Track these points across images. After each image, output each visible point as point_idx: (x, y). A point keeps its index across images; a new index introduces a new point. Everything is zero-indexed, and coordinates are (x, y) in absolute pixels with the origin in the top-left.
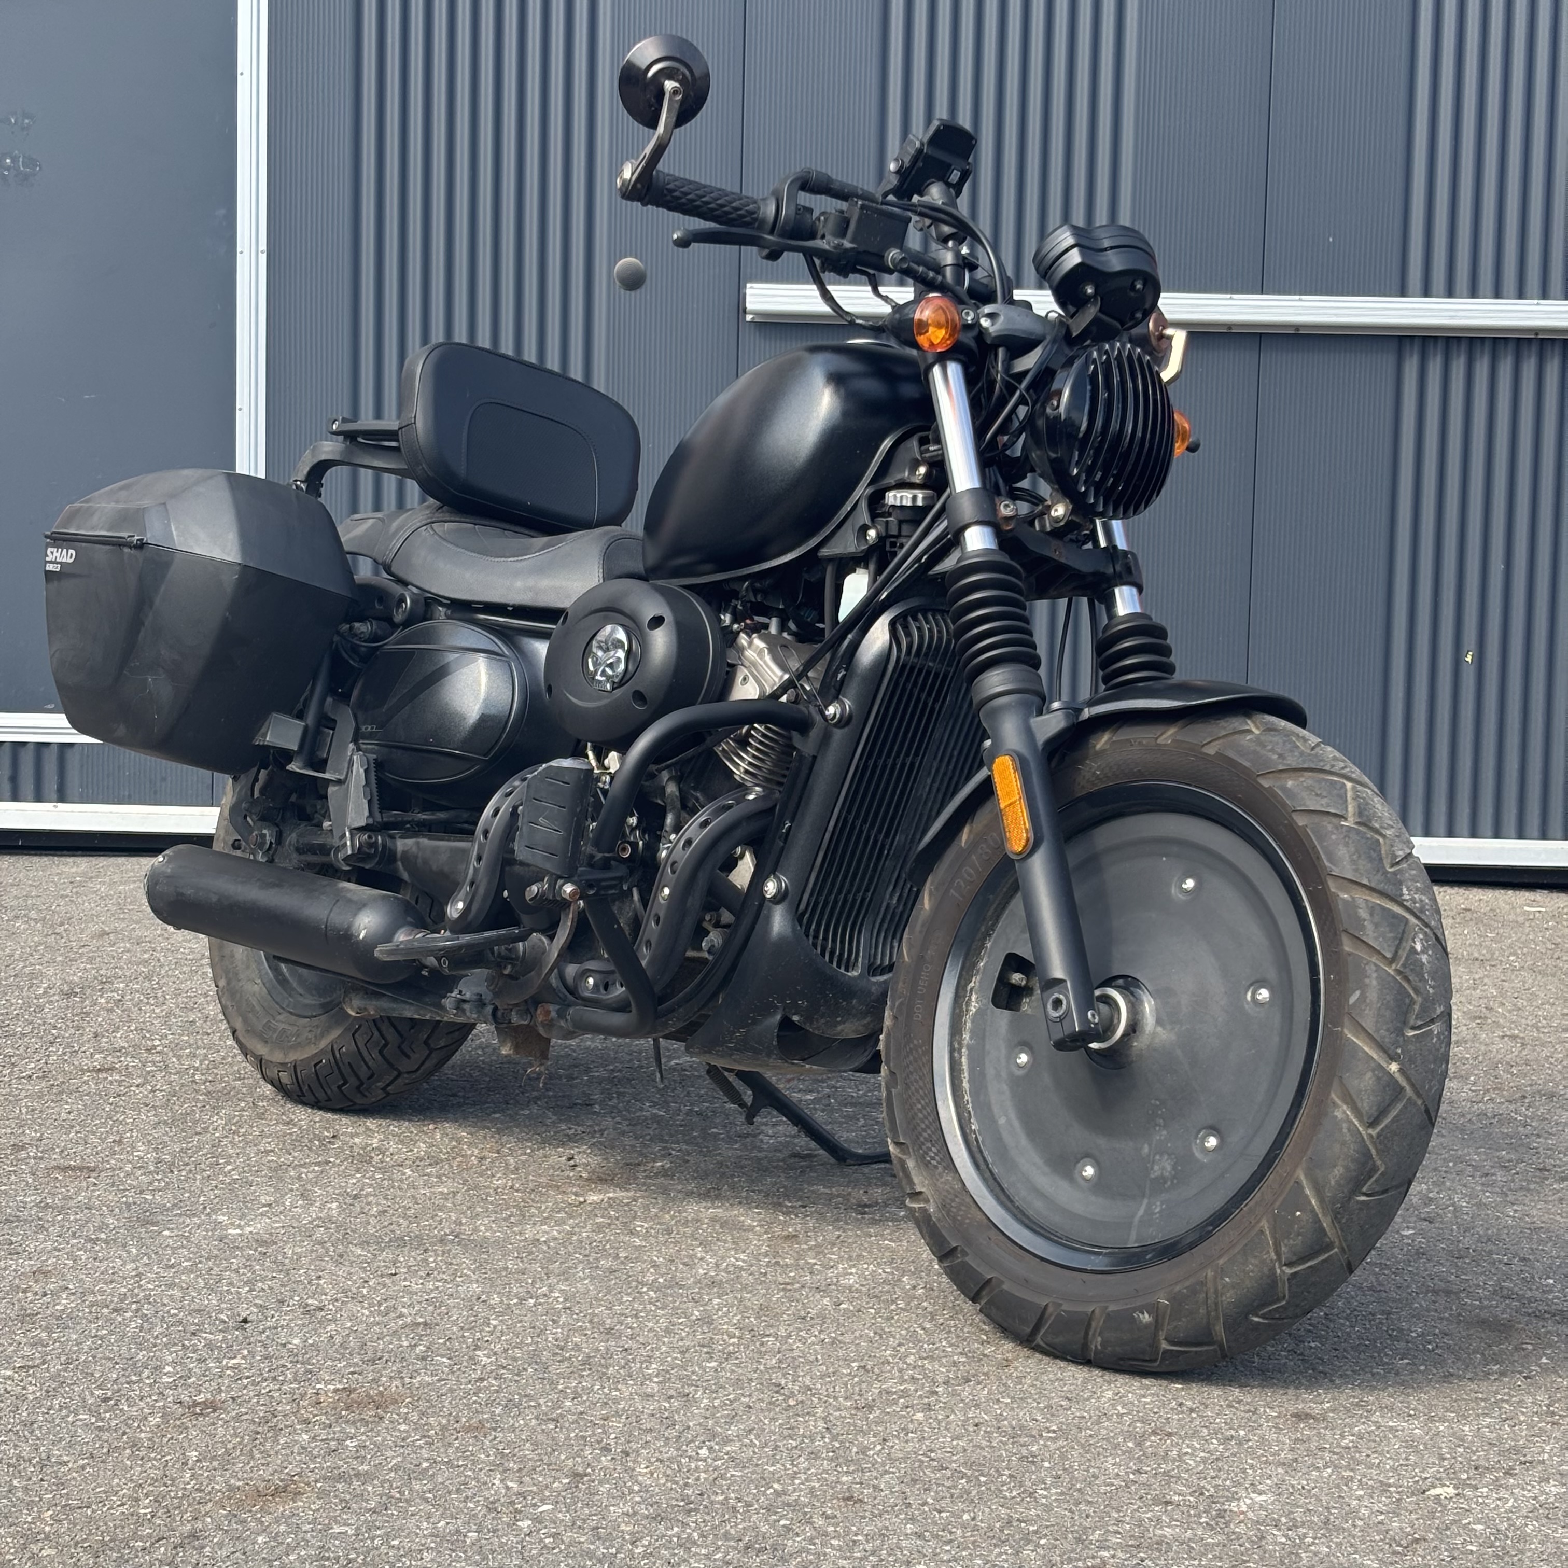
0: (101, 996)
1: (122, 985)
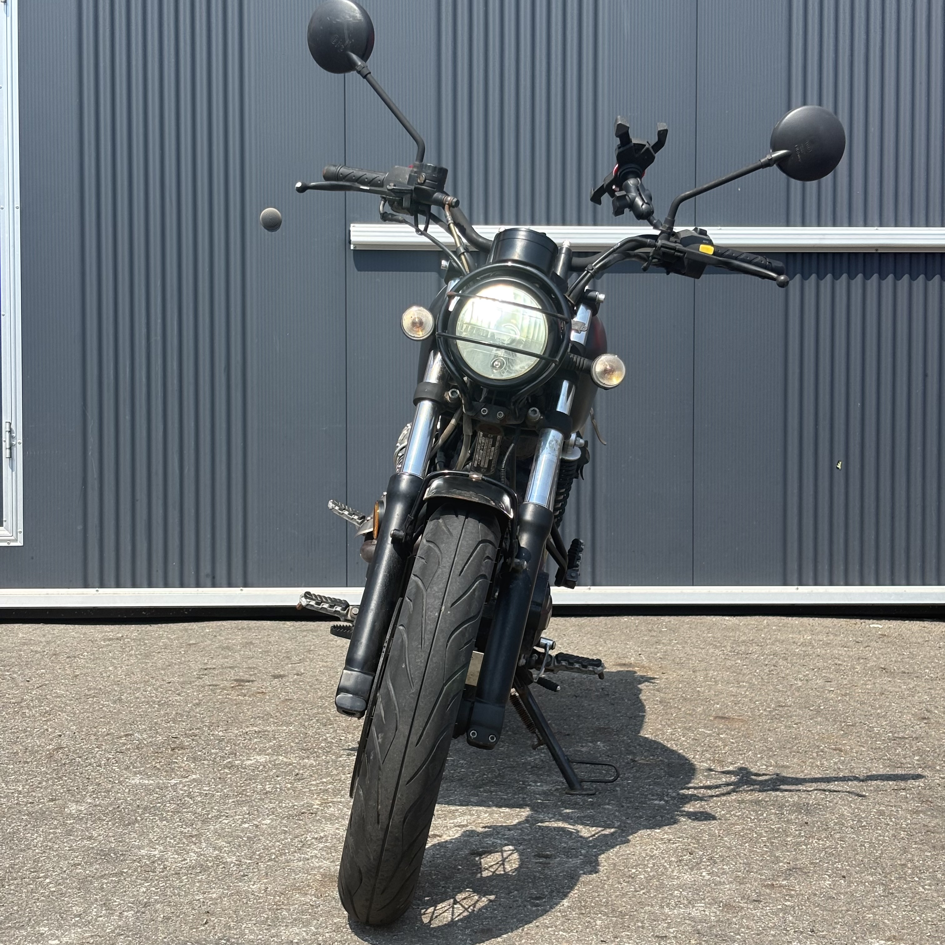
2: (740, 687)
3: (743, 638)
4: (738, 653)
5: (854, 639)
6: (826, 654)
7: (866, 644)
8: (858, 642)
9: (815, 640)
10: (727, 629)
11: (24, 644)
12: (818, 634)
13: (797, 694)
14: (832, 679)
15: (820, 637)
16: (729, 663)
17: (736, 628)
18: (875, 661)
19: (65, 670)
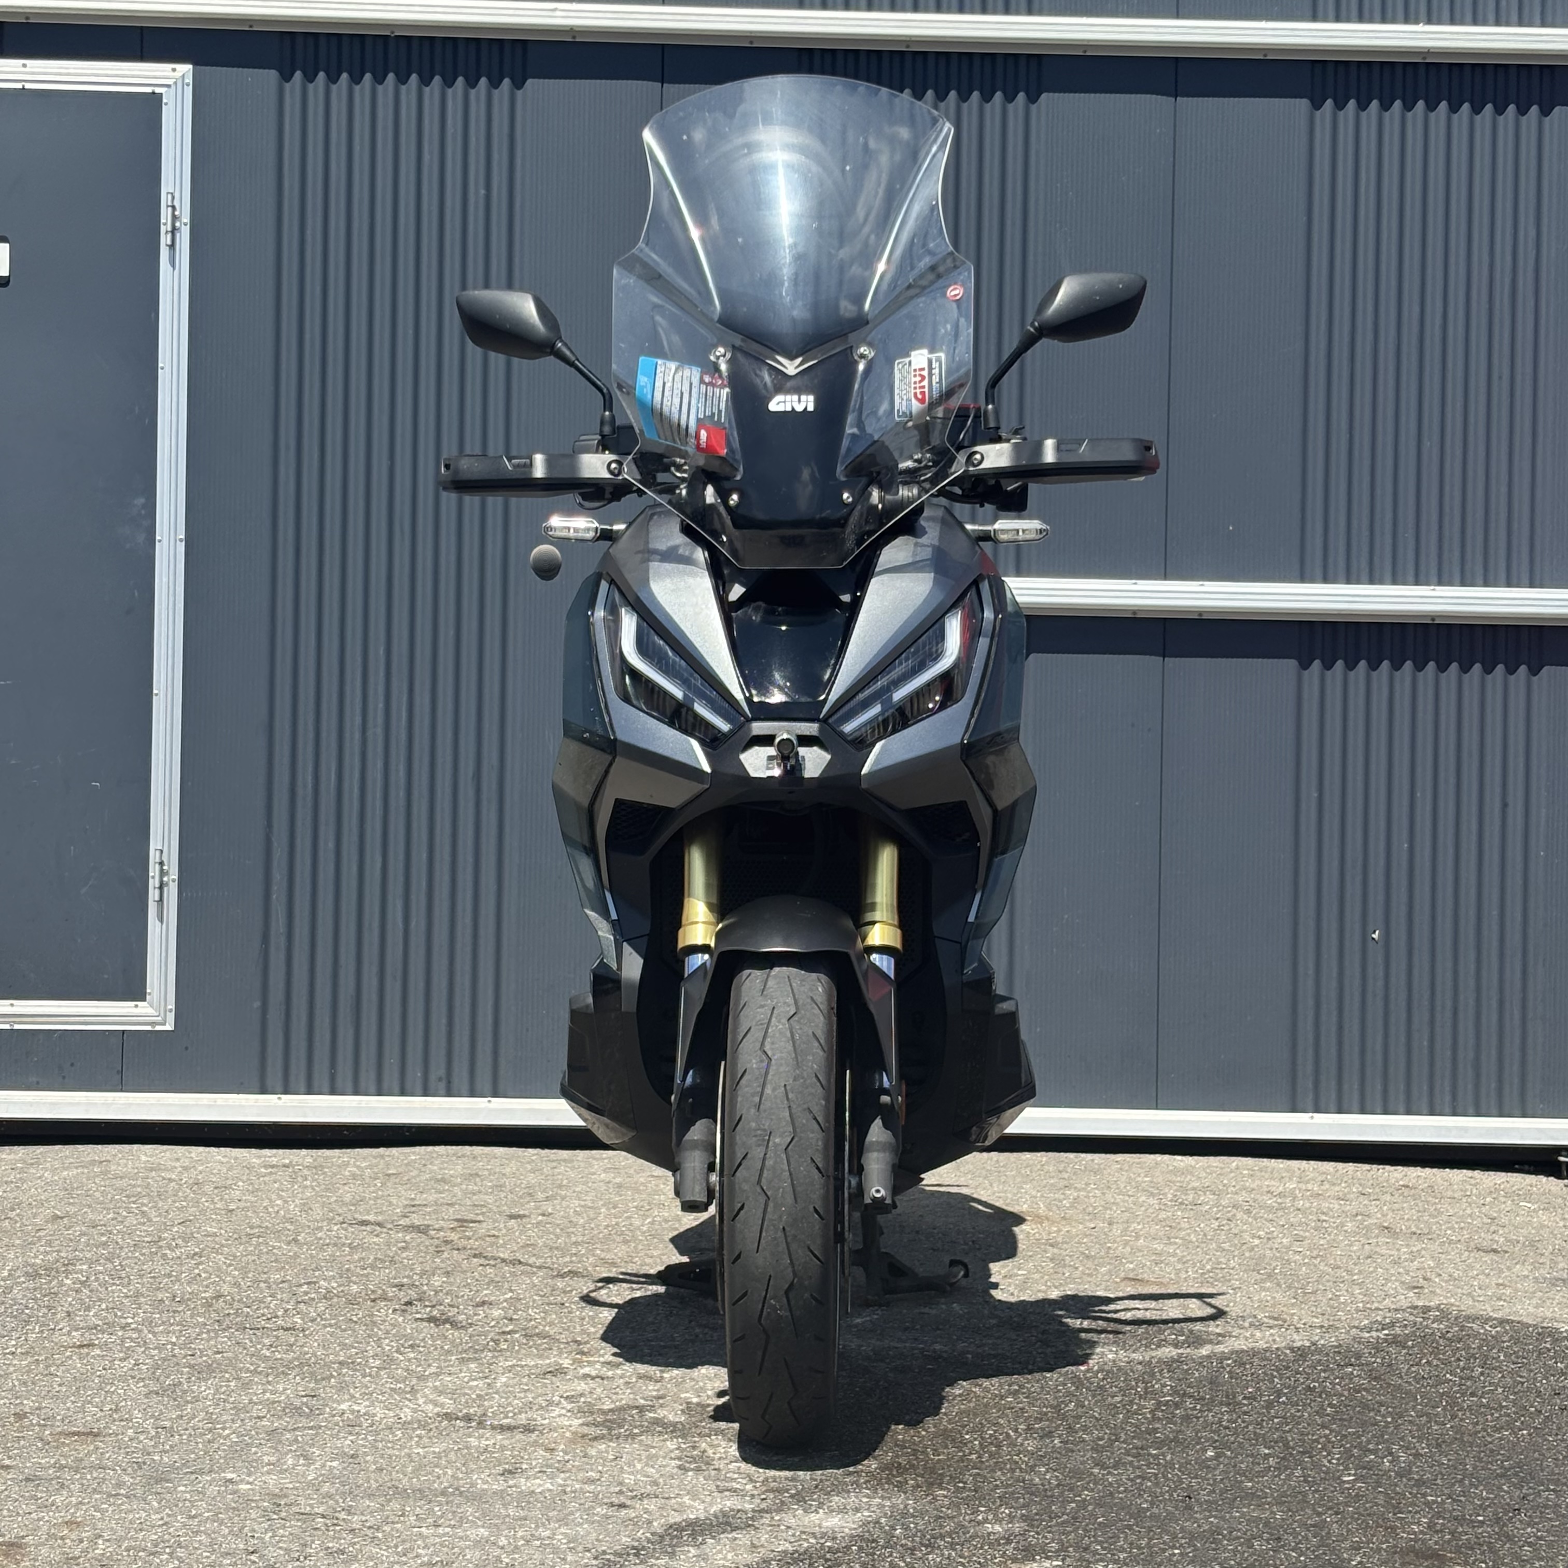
0: (67, 1278)
1: (85, 1267)
2: (1170, 1244)
3: (1196, 1184)
4: (1181, 1203)
5: (1360, 1189)
6: (1310, 1207)
7: (1375, 1197)
8: (1364, 1194)
9: (1300, 1189)
10: (1176, 1171)
11: (151, 1170)
12: (1308, 1182)
13: (1247, 1254)
14: (1306, 1237)
15: (1310, 1186)
16: (1163, 1215)
17: (1189, 1171)
18: (1377, 1219)
19: (213, 1202)
